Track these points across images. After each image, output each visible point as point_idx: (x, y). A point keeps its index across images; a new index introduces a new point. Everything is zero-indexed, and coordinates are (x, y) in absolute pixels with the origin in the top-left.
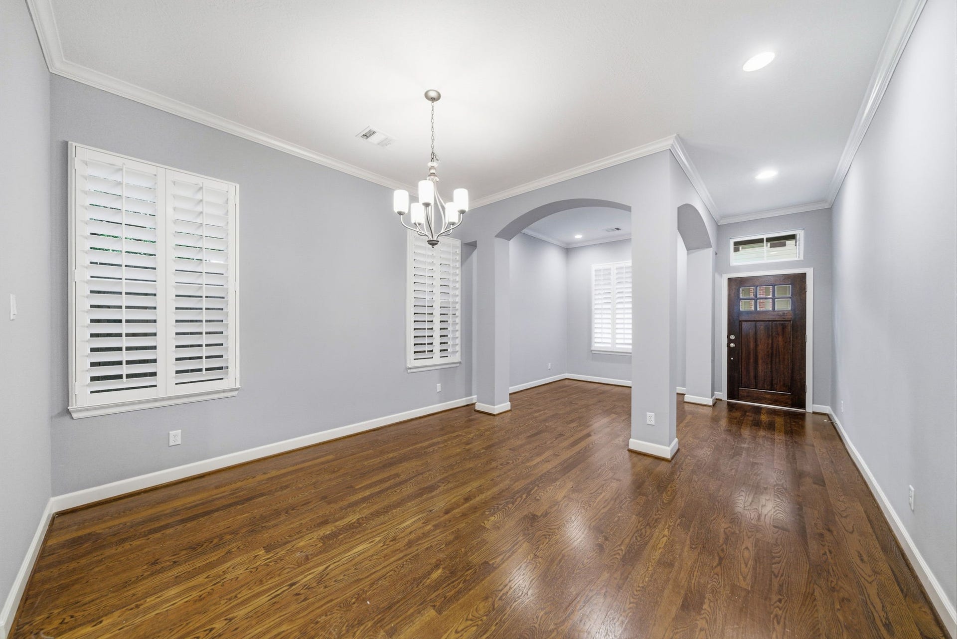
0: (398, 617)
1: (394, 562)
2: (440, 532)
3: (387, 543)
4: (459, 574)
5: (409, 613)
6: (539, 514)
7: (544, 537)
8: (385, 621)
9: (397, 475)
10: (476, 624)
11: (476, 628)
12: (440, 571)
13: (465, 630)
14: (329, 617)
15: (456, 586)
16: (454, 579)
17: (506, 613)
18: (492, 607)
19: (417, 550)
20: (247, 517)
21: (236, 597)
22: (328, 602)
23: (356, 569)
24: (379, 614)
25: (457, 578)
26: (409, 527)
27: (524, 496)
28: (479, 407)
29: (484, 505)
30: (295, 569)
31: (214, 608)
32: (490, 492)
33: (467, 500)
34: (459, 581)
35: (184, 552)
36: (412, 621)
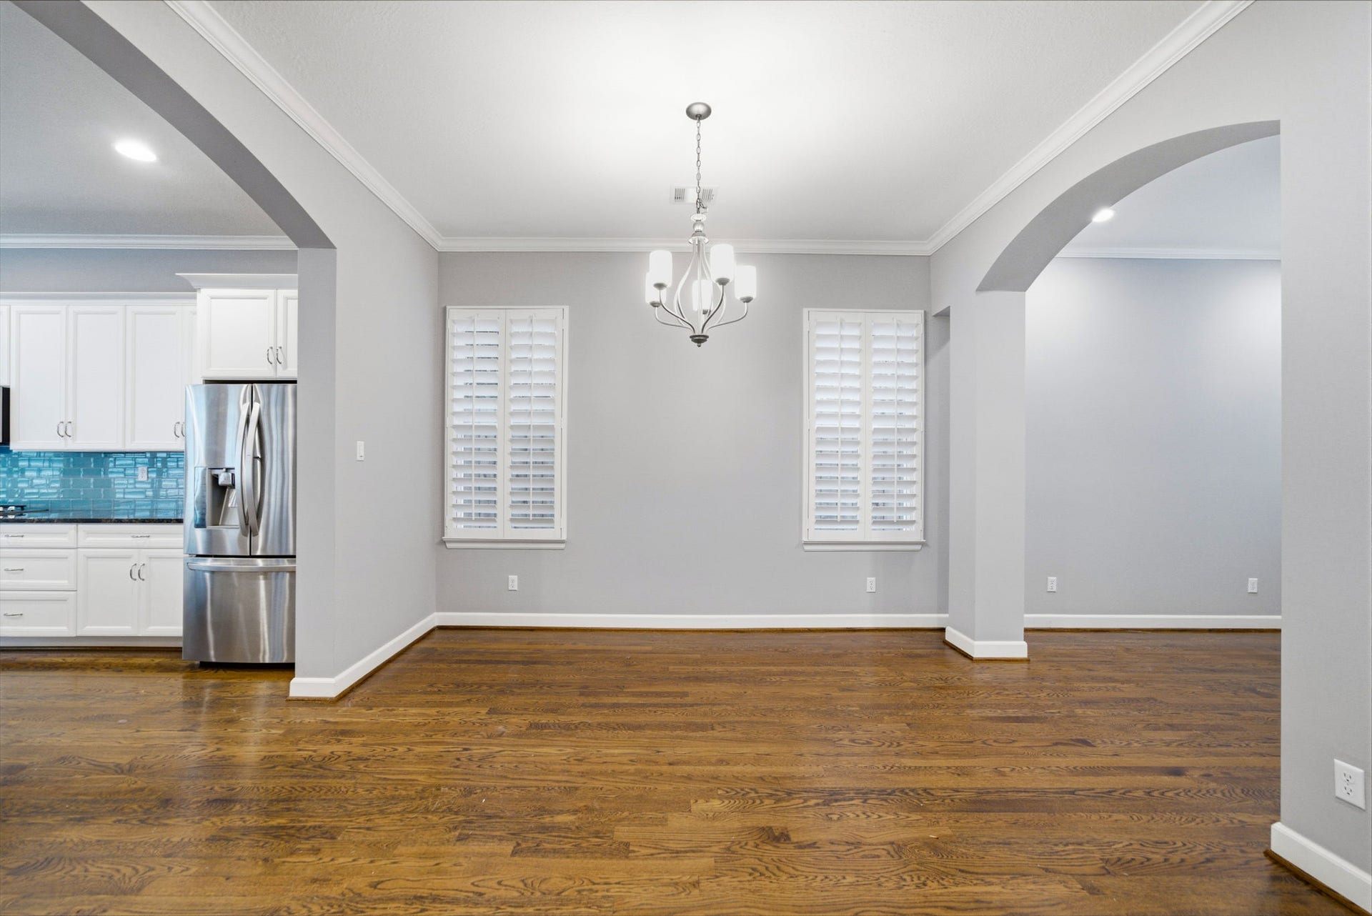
0: (484, 830)
1: (550, 780)
2: (632, 780)
3: (571, 759)
4: (584, 834)
5: (495, 833)
6: (794, 839)
7: (750, 871)
8: (473, 825)
9: (685, 694)
10: (522, 891)
11: (518, 894)
12: (572, 818)
13: (507, 888)
14: (451, 791)
15: (562, 843)
16: (573, 836)
17: (562, 909)
18: (560, 890)
19: (585, 783)
20: (515, 677)
21: (431, 736)
22: (463, 780)
23: (516, 766)
24: (476, 816)
25: (577, 836)
26: (613, 755)
27: (812, 802)
28: (952, 636)
29: (734, 780)
30: (484, 738)
31: (414, 736)
32: (770, 769)
33: (721, 762)
34: (572, 840)
35: (451, 686)
36: (487, 842)
